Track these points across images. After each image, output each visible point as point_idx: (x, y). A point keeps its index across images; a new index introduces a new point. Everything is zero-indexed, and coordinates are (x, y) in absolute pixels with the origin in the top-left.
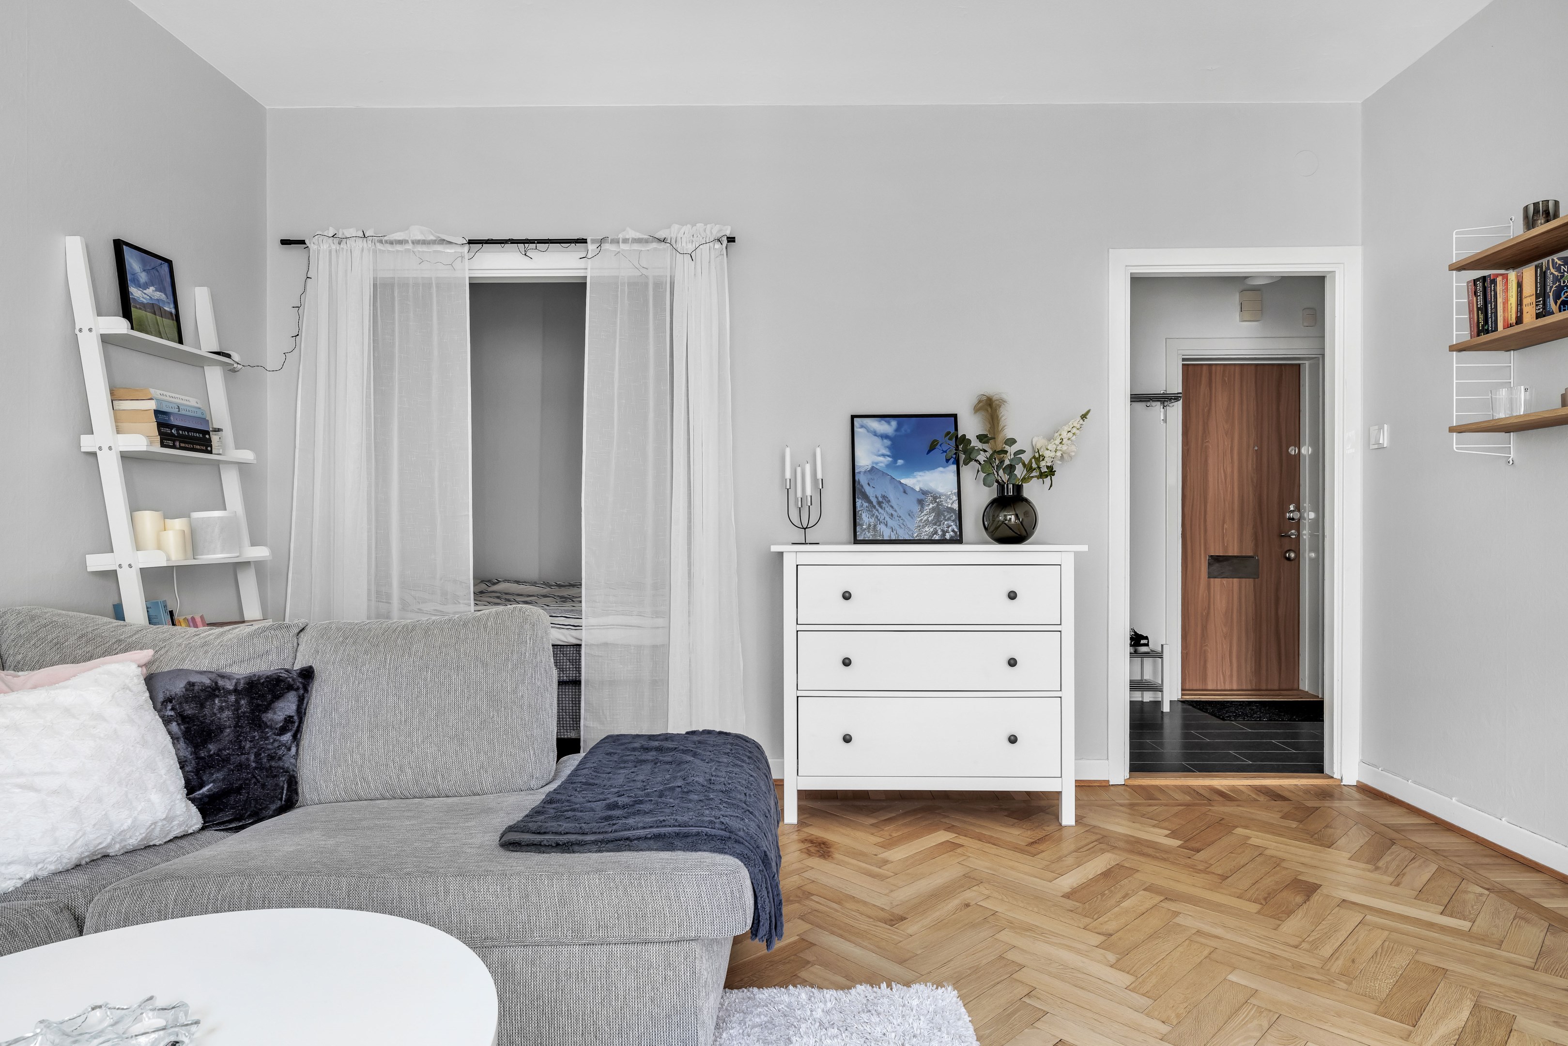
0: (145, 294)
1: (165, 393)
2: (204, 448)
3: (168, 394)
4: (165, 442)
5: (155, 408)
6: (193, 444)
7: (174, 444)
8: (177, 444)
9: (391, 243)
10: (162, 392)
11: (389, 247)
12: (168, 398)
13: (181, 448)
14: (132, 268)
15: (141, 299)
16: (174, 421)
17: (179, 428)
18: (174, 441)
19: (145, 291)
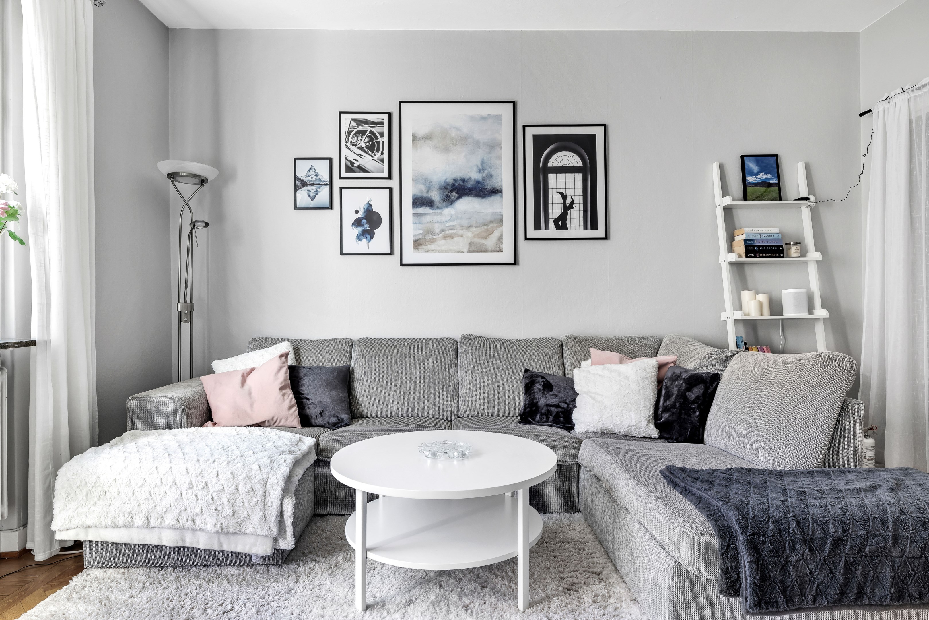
0: (757, 178)
1: (753, 229)
2: (778, 255)
3: (756, 229)
4: (749, 255)
5: (745, 238)
6: (769, 254)
7: (755, 255)
8: (758, 255)
9: (919, 88)
10: (751, 229)
11: (920, 92)
12: (756, 232)
13: (760, 257)
14: (749, 167)
15: (754, 181)
16: (756, 243)
17: (759, 246)
18: (755, 254)
19: (756, 177)
